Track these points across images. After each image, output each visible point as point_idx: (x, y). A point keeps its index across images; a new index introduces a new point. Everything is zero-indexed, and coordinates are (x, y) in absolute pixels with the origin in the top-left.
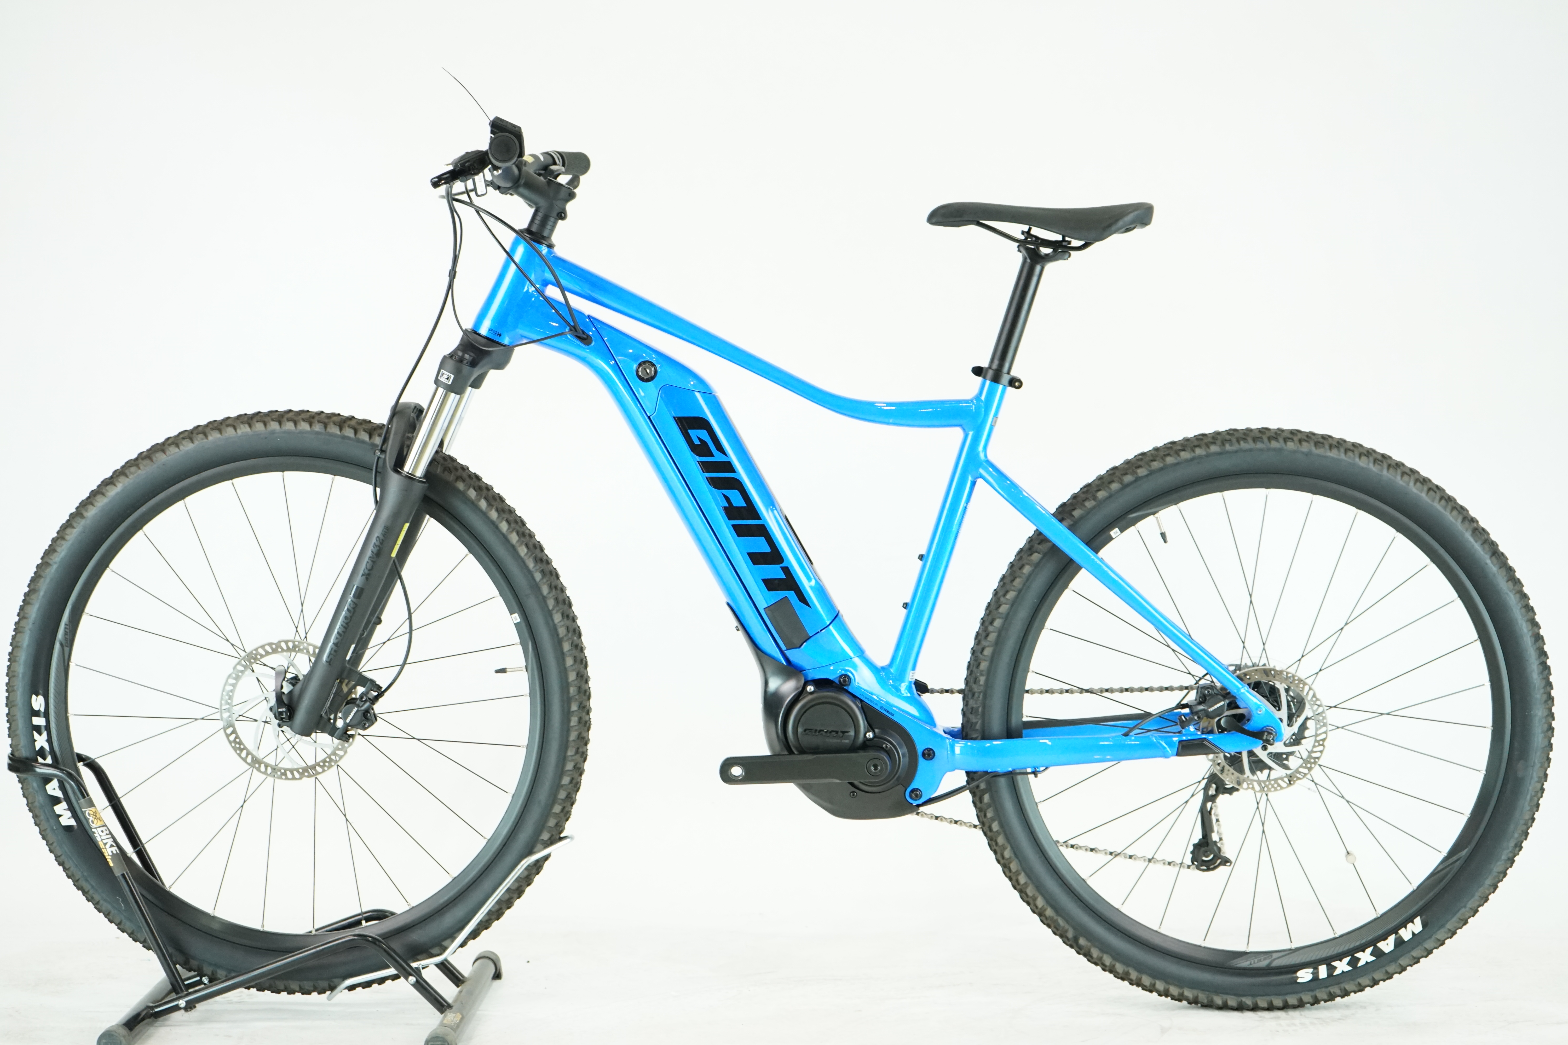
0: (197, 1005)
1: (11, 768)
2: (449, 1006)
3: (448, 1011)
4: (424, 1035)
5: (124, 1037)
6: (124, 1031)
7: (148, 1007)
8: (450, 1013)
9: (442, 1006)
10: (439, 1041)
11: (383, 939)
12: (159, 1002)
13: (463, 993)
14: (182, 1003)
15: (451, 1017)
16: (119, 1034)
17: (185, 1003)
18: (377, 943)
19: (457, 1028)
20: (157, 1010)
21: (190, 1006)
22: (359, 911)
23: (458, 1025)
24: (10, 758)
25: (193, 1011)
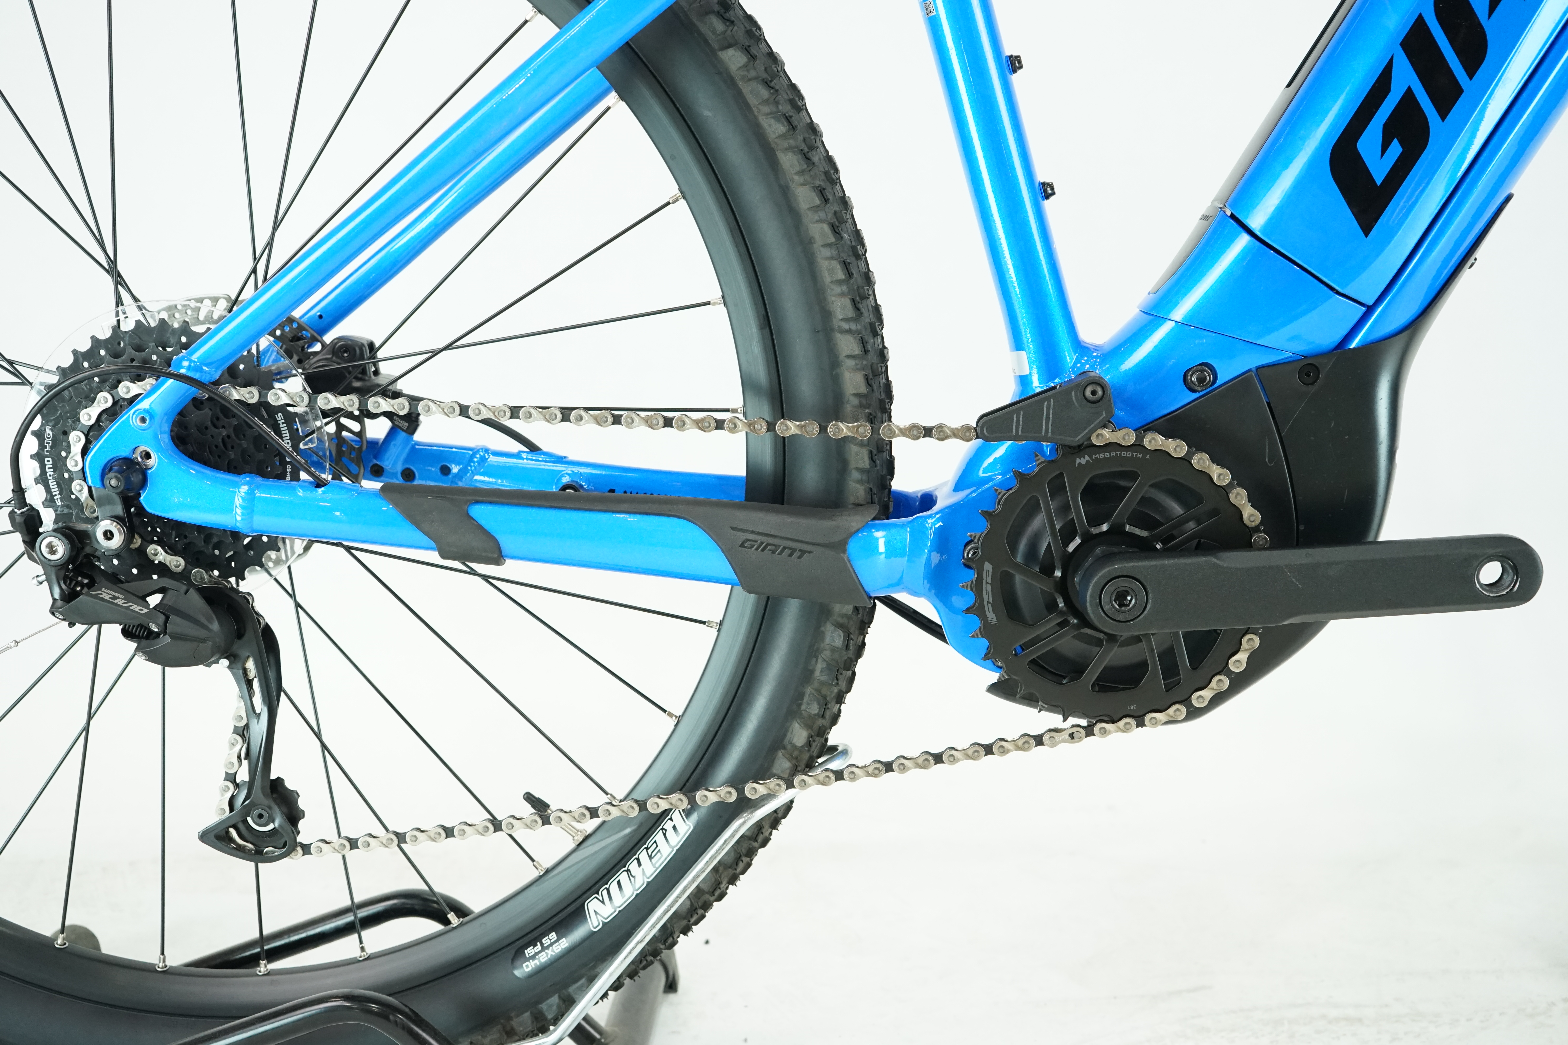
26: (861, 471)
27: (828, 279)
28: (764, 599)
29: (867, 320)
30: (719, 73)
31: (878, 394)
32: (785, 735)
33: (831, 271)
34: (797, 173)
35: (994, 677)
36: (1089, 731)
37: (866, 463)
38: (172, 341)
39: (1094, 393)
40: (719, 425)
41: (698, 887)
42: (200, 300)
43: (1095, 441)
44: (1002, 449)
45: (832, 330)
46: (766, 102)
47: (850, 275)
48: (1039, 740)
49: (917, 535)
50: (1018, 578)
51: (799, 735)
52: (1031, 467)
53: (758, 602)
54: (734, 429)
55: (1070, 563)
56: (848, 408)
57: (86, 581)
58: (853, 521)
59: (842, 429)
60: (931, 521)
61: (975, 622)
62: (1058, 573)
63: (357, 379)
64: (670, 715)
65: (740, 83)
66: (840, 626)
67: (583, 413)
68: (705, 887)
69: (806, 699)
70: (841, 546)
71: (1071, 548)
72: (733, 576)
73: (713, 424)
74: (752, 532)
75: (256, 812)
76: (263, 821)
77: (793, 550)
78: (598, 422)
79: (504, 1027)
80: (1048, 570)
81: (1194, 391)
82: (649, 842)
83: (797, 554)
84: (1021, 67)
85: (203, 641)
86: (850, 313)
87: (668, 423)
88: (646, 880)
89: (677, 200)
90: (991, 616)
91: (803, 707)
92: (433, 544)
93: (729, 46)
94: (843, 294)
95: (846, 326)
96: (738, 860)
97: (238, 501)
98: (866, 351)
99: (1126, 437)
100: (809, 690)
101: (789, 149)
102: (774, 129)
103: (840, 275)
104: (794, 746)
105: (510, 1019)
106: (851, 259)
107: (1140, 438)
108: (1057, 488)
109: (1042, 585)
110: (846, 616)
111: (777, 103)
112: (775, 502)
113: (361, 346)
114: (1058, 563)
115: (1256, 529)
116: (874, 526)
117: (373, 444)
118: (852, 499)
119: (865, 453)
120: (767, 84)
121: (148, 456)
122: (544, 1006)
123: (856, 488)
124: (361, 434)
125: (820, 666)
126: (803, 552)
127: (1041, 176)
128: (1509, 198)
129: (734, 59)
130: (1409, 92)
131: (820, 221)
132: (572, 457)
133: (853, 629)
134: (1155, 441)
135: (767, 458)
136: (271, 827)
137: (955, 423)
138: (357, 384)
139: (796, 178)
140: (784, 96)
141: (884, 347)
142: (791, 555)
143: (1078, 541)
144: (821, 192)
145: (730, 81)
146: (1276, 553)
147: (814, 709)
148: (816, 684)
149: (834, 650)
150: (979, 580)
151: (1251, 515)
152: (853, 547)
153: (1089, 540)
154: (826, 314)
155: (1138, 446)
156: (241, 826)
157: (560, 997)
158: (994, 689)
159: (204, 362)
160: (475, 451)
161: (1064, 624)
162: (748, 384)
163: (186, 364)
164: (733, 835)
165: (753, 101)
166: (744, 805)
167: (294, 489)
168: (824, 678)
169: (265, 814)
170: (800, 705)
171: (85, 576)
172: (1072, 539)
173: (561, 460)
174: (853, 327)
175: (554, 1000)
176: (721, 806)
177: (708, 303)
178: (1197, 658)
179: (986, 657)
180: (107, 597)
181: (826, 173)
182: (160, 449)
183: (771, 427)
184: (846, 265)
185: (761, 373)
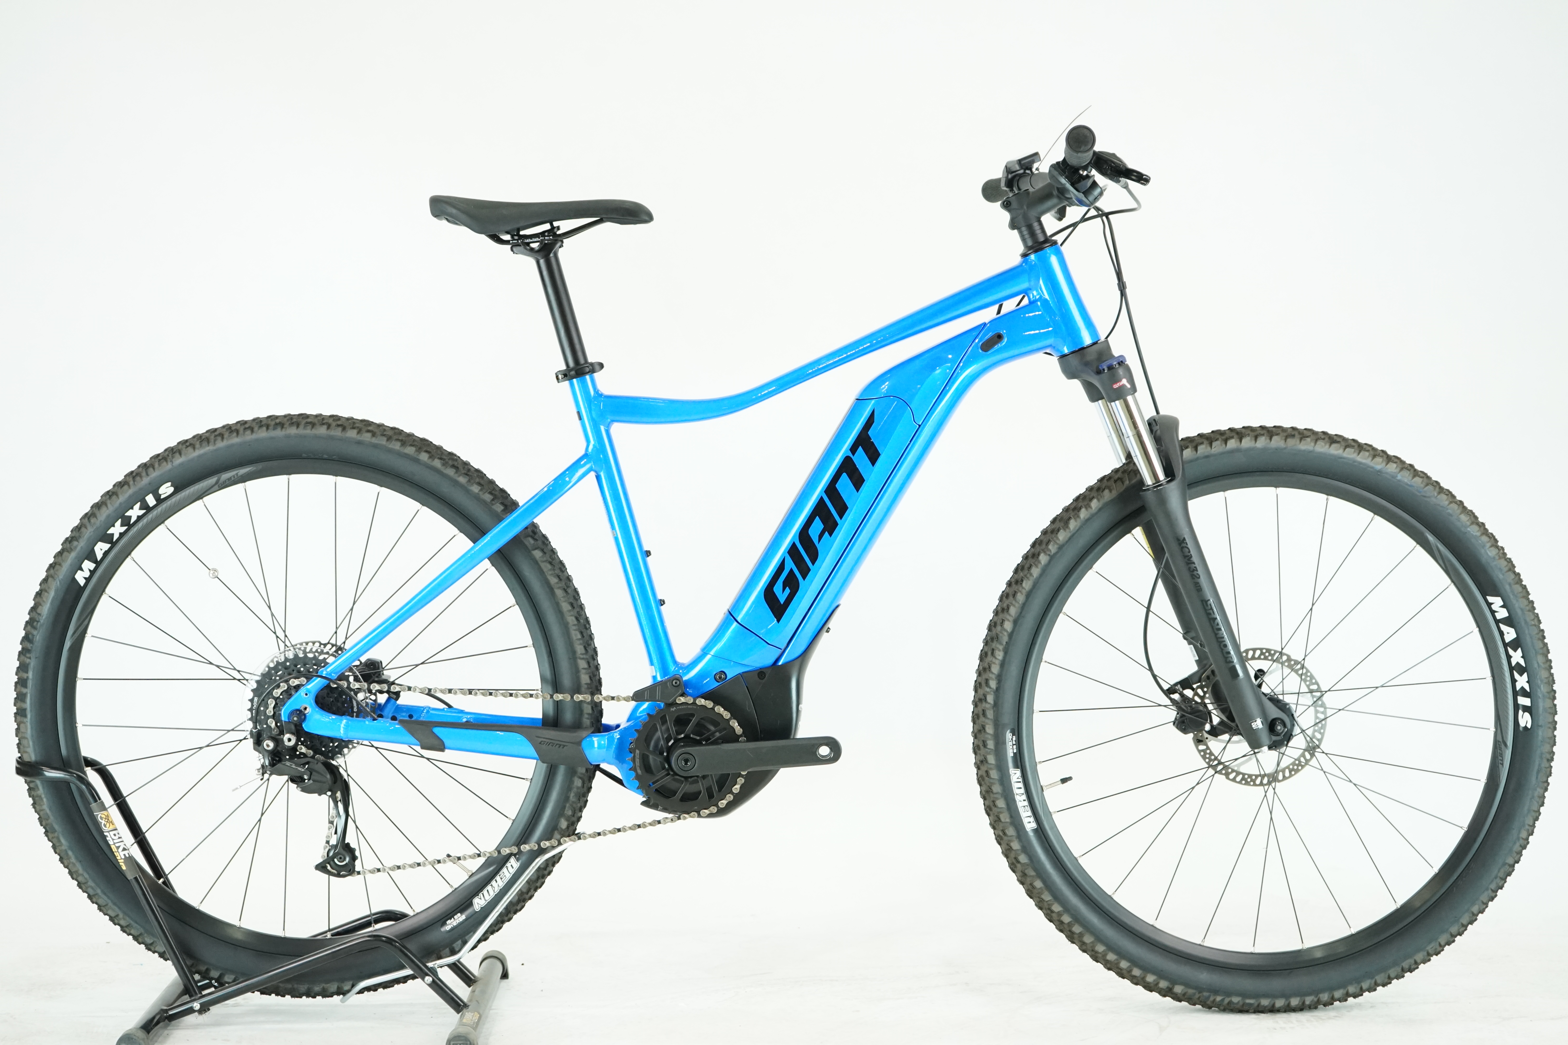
0: (210, 1008)
1: (19, 772)
2: (466, 1006)
3: (465, 1010)
4: (446, 1034)
5: (143, 1040)
6: (141, 1034)
7: (162, 1010)
8: (468, 1012)
9: (459, 1005)
10: (461, 1040)
11: (399, 940)
12: (171, 1005)
13: (476, 993)
14: (196, 1006)
15: (469, 1016)
16: (138, 1038)
17: (199, 1005)
18: (393, 943)
19: (476, 1025)
20: (171, 1013)
21: (204, 1009)
22: (369, 913)
23: (478, 1023)
24: (18, 762)
25: (207, 1013)
26: (588, 714)
27: (574, 638)
28: (550, 765)
29: (591, 654)
30: (532, 559)
31: (595, 683)
32: (558, 824)
33: (576, 635)
34: (563, 597)
35: (645, 799)
36: (679, 818)
37: (590, 711)
38: (310, 663)
39: (676, 683)
40: (531, 696)
41: (520, 890)
42: (307, 643)
43: (678, 702)
44: (646, 705)
45: (576, 658)
46: (550, 570)
47: (583, 636)
48: (659, 822)
49: (610, 741)
50: (651, 757)
51: (564, 824)
52: (653, 713)
53: (547, 767)
54: (537, 697)
55: (670, 750)
56: (583, 689)
57: (277, 759)
58: (584, 733)
59: (579, 697)
60: (616, 735)
61: (633, 774)
62: (665, 754)
63: (377, 677)
64: (510, 819)
65: (540, 563)
66: (580, 778)
67: (477, 691)
68: (524, 890)
69: (567, 809)
70: (579, 743)
71: (670, 744)
72: (537, 756)
73: (529, 696)
74: (544, 738)
75: (340, 856)
76: (341, 860)
77: (560, 745)
78: (483, 694)
79: (437, 955)
80: (661, 753)
81: (719, 682)
82: (501, 873)
83: (562, 747)
84: (650, 555)
85: (324, 783)
86: (583, 651)
87: (511, 695)
88: (499, 888)
89: (514, 605)
90: (639, 772)
91: (565, 812)
92: (419, 743)
93: (536, 549)
94: (581, 644)
95: (582, 656)
96: (538, 878)
97: (342, 725)
98: (590, 667)
99: (690, 700)
100: (568, 805)
101: (559, 588)
102: (553, 580)
103: (579, 636)
104: (561, 829)
105: (440, 951)
106: (584, 630)
107: (695, 700)
108: (664, 720)
109: (659, 759)
110: (582, 774)
111: (554, 570)
112: (554, 726)
113: (378, 663)
114: (665, 750)
115: (741, 736)
116: (593, 736)
117: (380, 705)
118: (585, 726)
119: (590, 707)
120: (550, 563)
121: (305, 709)
122: (454, 945)
123: (586, 721)
124: (375, 701)
125: (572, 795)
126: (564, 746)
127: (660, 597)
128: (838, 606)
129: (537, 554)
130: (791, 570)
131: (572, 616)
132: (467, 710)
133: (586, 779)
134: (701, 702)
135: (551, 711)
136: (344, 863)
137: (624, 695)
138: (376, 679)
139: (562, 599)
140: (557, 567)
141: (599, 664)
142: (559, 747)
143: (672, 741)
144: (572, 605)
145: (536, 562)
146: (748, 743)
147: (570, 813)
148: (570, 802)
149: (578, 788)
150: (634, 756)
151: (738, 730)
152: (584, 744)
153: (677, 741)
154: (574, 652)
155: (694, 703)
156: (332, 863)
157: (462, 941)
158: (643, 803)
159: (332, 672)
160: (424, 708)
161: (668, 774)
162: (543, 679)
163: (324, 673)
164: (536, 865)
165: (545, 570)
166: (542, 851)
167: (365, 722)
168: (574, 800)
169: (343, 857)
170: (564, 811)
171: (278, 757)
172: (670, 741)
173: (462, 712)
174: (585, 656)
175: (459, 942)
176: (531, 851)
177: (527, 647)
178: (721, 788)
179: (638, 788)
180: (289, 765)
181: (574, 597)
182: (311, 705)
183: (552, 697)
184: (581, 633)
185: (548, 674)
